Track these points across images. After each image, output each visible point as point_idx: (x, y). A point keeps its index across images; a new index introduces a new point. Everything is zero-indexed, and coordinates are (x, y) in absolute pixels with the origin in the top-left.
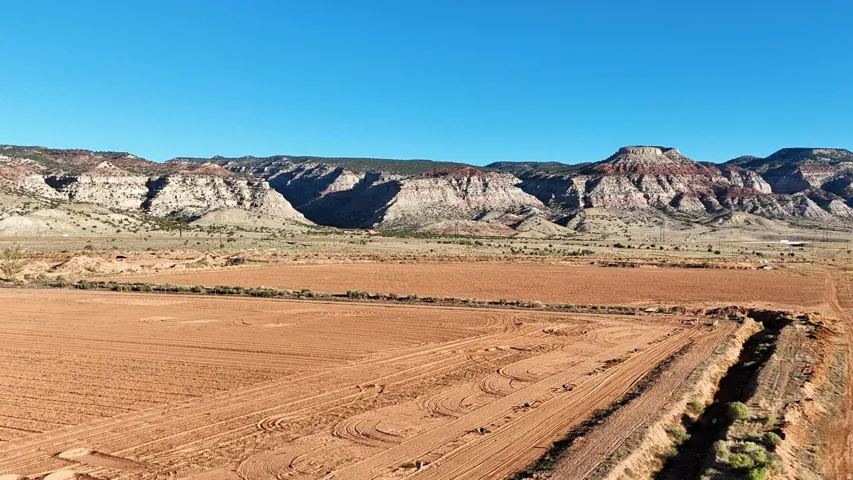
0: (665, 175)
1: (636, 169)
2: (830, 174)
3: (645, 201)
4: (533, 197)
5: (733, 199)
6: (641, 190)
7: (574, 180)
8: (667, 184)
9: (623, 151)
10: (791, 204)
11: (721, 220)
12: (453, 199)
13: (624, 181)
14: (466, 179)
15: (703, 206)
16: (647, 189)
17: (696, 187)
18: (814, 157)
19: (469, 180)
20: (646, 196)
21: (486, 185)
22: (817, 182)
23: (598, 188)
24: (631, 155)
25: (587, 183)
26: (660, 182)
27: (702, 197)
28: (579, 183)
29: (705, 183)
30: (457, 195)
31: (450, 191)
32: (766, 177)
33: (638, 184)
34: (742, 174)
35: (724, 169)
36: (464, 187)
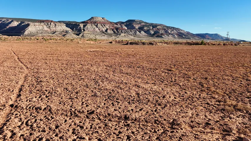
0: (103, 24)
1: (96, 23)
2: (140, 26)
4: (69, 29)
5: (120, 30)
6: (97, 28)
7: (80, 24)
8: (104, 26)
9: (92, 18)
10: (133, 32)
11: (118, 35)
12: (46, 28)
13: (93, 25)
14: (50, 23)
15: (113, 32)
16: (99, 27)
17: (111, 27)
18: (136, 22)
19: (51, 24)
20: (99, 29)
21: (56, 25)
22: (137, 27)
23: (87, 26)
24: (94, 19)
25: (83, 25)
26: (102, 26)
27: (113, 30)
28: (82, 26)
29: (113, 26)
30: (47, 27)
31: (45, 26)
32: (126, 26)
33: (97, 26)
34: (120, 25)
35: (116, 23)
36: (49, 25)
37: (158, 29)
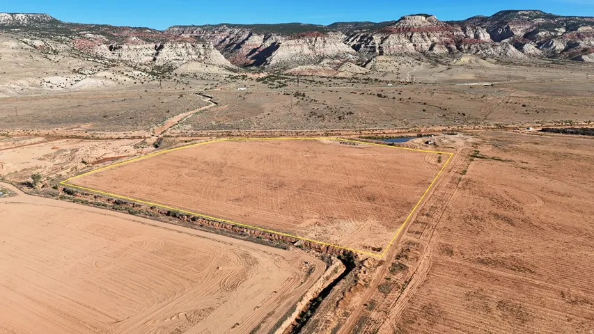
0: (426, 32)
1: (409, 29)
2: (527, 26)
3: (414, 48)
4: (351, 48)
5: (465, 45)
6: (411, 42)
7: (374, 37)
8: (427, 38)
9: (403, 18)
10: (500, 48)
11: (455, 60)
12: (306, 51)
13: (402, 36)
14: (314, 39)
15: (447, 50)
16: (415, 41)
17: (444, 39)
18: (519, 17)
19: (316, 39)
20: (414, 45)
21: (325, 42)
22: (519, 32)
23: (386, 42)
24: (408, 21)
25: (381, 38)
26: (423, 36)
27: (447, 45)
28: (377, 39)
29: (449, 36)
30: (309, 48)
31: (305, 47)
33: (410, 39)
34: (474, 28)
35: (462, 25)
36: (313, 43)
37: (579, 35)
